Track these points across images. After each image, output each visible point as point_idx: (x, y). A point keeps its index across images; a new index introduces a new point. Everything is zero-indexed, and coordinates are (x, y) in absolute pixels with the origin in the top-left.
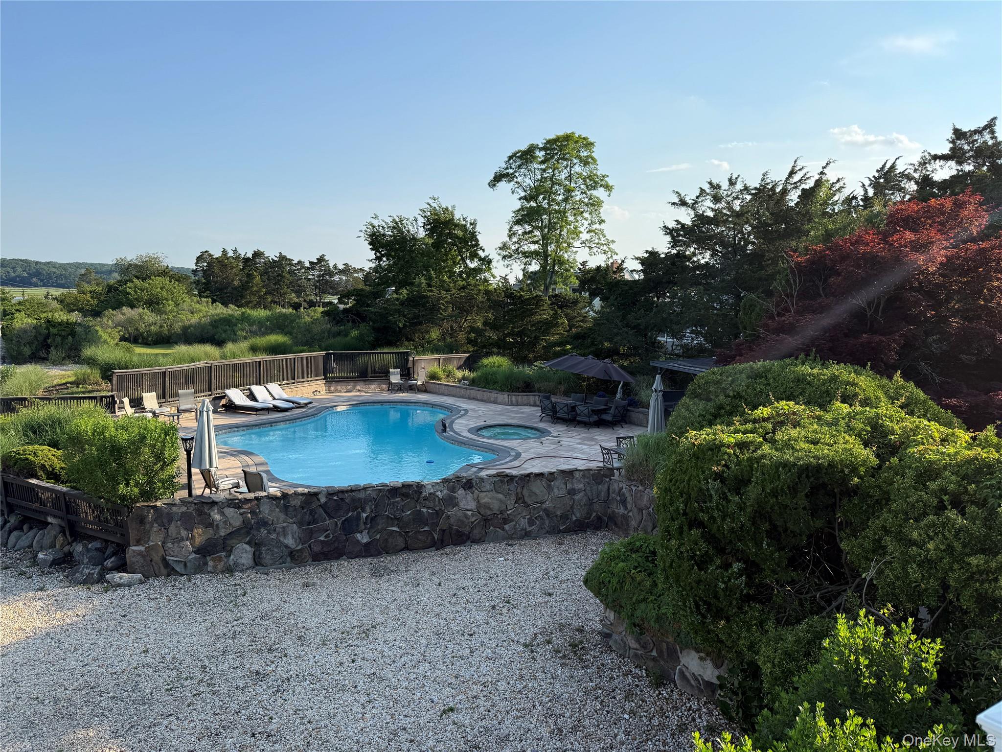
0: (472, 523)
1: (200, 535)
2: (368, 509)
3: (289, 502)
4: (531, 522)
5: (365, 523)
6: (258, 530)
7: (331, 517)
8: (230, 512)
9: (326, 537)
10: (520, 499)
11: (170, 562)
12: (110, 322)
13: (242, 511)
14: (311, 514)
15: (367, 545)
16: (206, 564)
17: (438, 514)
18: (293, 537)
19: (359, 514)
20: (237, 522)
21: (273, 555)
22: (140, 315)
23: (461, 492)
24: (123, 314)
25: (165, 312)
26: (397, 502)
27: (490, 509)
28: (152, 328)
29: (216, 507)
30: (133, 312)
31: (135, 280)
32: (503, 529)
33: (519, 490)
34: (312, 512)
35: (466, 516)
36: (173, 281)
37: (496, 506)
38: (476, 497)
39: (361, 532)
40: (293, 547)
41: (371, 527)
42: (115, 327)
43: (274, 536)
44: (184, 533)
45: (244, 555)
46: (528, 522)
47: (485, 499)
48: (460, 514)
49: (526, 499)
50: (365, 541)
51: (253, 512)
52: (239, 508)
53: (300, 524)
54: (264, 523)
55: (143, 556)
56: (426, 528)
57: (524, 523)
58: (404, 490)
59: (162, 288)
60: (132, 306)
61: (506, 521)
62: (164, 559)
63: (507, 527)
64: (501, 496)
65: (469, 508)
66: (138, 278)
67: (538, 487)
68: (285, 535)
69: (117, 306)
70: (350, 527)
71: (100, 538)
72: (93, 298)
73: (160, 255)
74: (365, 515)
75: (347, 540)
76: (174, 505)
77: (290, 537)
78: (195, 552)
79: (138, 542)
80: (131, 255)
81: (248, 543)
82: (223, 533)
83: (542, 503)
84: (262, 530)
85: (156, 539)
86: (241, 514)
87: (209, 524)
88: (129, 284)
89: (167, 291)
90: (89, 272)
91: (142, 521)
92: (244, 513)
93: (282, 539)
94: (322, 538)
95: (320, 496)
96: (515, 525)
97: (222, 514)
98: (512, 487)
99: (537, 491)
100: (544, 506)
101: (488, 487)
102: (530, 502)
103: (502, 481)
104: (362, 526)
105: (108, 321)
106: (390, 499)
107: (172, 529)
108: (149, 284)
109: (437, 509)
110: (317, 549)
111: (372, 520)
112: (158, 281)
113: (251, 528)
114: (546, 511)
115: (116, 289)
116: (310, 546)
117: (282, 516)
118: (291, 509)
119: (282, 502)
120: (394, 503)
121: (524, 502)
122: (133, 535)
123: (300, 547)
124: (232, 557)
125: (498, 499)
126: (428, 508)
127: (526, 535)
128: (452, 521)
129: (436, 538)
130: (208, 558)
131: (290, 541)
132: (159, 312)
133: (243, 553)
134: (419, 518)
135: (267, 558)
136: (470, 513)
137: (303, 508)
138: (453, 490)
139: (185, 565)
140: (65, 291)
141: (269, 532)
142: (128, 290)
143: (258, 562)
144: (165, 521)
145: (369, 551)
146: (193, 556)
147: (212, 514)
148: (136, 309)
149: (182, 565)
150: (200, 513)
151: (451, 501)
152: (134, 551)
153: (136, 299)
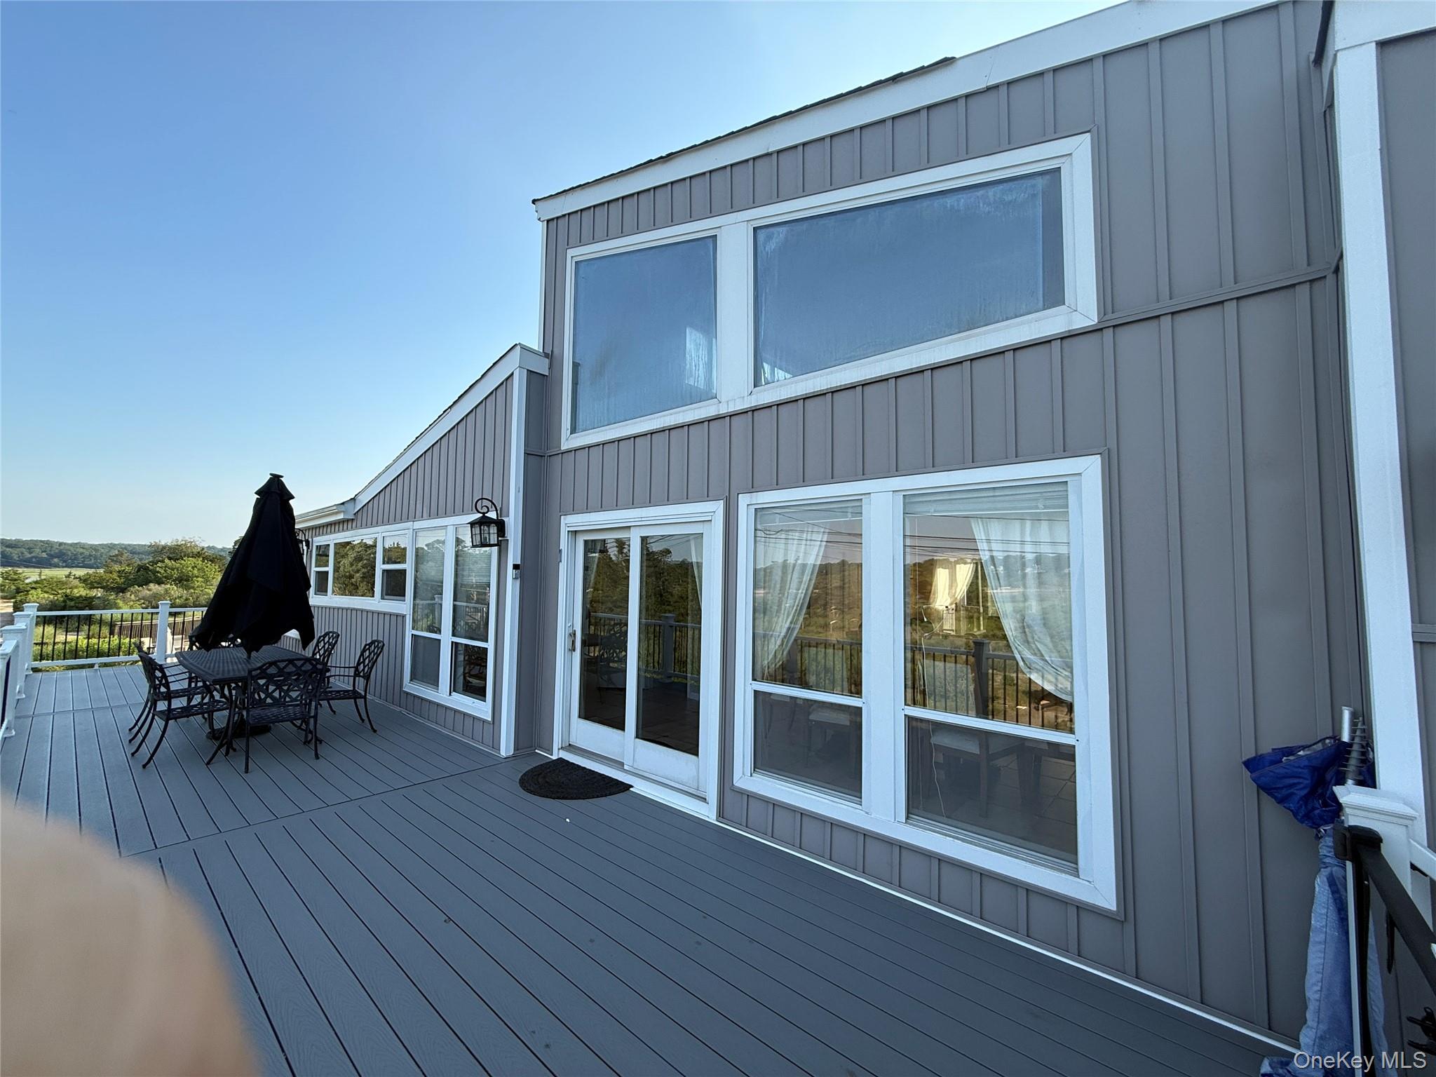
73: (196, 539)
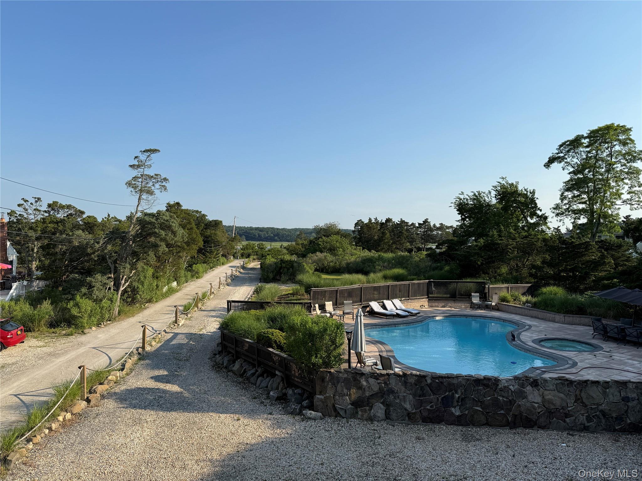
0: (539, 413)
1: (354, 393)
2: (459, 391)
3: (407, 379)
4: (589, 419)
5: (458, 402)
6: (389, 395)
7: (434, 394)
8: (372, 381)
9: (431, 407)
10: (579, 399)
11: (337, 408)
12: (310, 261)
13: (379, 381)
14: (421, 389)
15: (459, 417)
16: (357, 413)
17: (511, 402)
18: (410, 404)
19: (453, 394)
20: (376, 388)
21: (397, 414)
22: (325, 257)
23: (529, 388)
24: (317, 256)
25: (338, 255)
26: (480, 390)
27: (554, 405)
28: (331, 264)
29: (364, 377)
30: (322, 255)
31: (323, 237)
32: (565, 421)
33: (578, 392)
34: (422, 389)
35: (534, 407)
36: (342, 237)
37: (558, 402)
38: (541, 393)
39: (455, 407)
40: (410, 410)
41: (462, 405)
42: (313, 263)
43: (398, 401)
44: (345, 391)
45: (380, 411)
46: (587, 419)
47: (549, 396)
48: (528, 405)
49: (584, 400)
50: (458, 413)
51: (385, 383)
52: (377, 379)
53: (414, 395)
54: (391, 391)
55: (323, 402)
56: (502, 412)
57: (583, 419)
58: (485, 382)
59: (336, 242)
60: (321, 252)
61: (567, 415)
62: (334, 406)
63: (567, 420)
64: (562, 395)
65: (536, 401)
66: (325, 236)
67: (595, 393)
68: (405, 402)
69: (314, 252)
70: (447, 402)
71: (301, 387)
72: (302, 247)
74: (457, 396)
75: (445, 411)
76: (341, 372)
77: (408, 403)
78: (351, 404)
79: (321, 393)
80: (322, 223)
81: (382, 403)
82: (367, 394)
83: (598, 405)
84: (391, 396)
85: (330, 393)
86: (378, 383)
87: (360, 388)
88: (320, 239)
89: (339, 243)
90: (302, 232)
91: (323, 380)
92: (380, 383)
93: (403, 404)
94: (428, 407)
95: (427, 378)
96: (575, 420)
97: (367, 381)
98: (571, 389)
99: (594, 396)
100: (600, 408)
101: (551, 387)
102: (587, 403)
103: (563, 384)
104: (455, 404)
105: (309, 260)
106: (475, 387)
107: (339, 387)
108: (330, 239)
109: (510, 398)
110: (425, 414)
111: (462, 400)
112: (334, 237)
113: (384, 394)
114: (602, 411)
115: (314, 242)
116: (420, 411)
117: (403, 389)
118: (408, 384)
119: (403, 379)
120: (478, 390)
121: (582, 402)
122: (318, 388)
123: (414, 411)
124: (372, 411)
125: (559, 397)
126: (503, 397)
127: (585, 429)
128: (522, 409)
129: (510, 420)
130: (359, 409)
131: (408, 406)
132: (335, 255)
133: (379, 409)
134: (496, 403)
135: (394, 415)
136: (536, 405)
137: (416, 385)
138: (523, 386)
139: (345, 411)
140: (290, 243)
141: (395, 398)
142: (320, 243)
143: (388, 417)
144: (335, 382)
145: (459, 421)
146: (350, 406)
147: (361, 381)
148: (323, 253)
149: (344, 411)
150: (355, 379)
151: (521, 394)
152: (318, 398)
153: (323, 248)
